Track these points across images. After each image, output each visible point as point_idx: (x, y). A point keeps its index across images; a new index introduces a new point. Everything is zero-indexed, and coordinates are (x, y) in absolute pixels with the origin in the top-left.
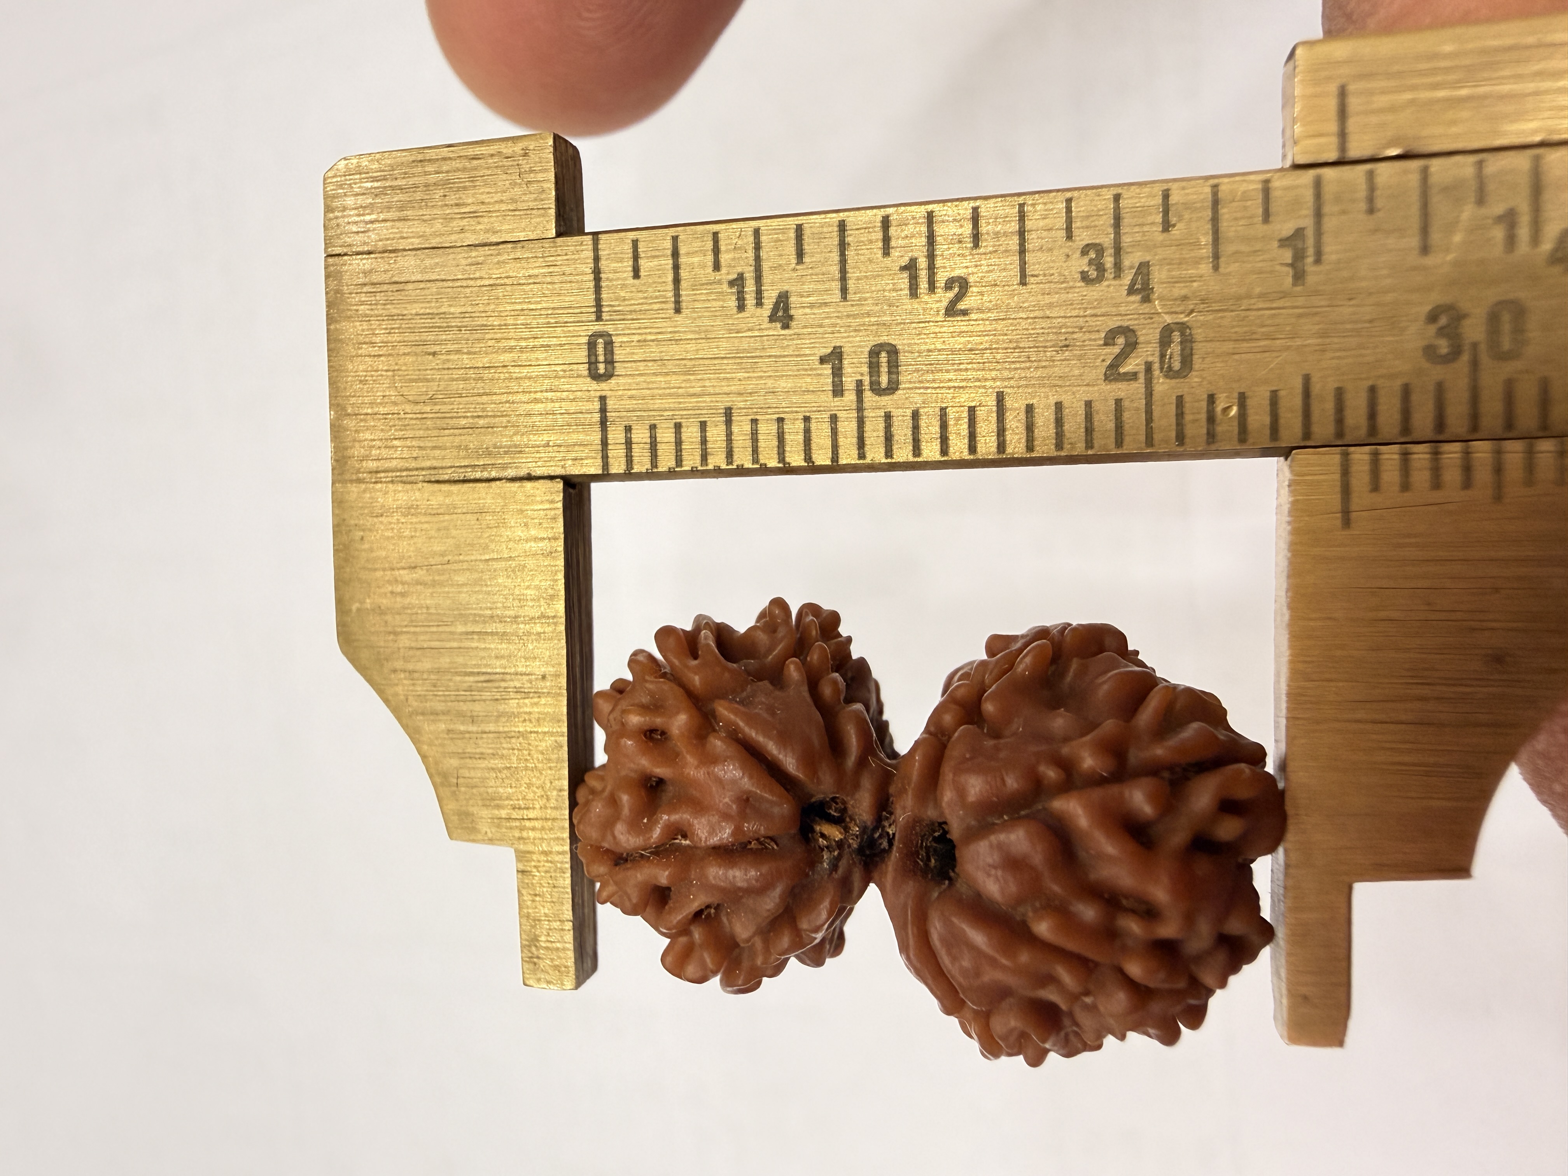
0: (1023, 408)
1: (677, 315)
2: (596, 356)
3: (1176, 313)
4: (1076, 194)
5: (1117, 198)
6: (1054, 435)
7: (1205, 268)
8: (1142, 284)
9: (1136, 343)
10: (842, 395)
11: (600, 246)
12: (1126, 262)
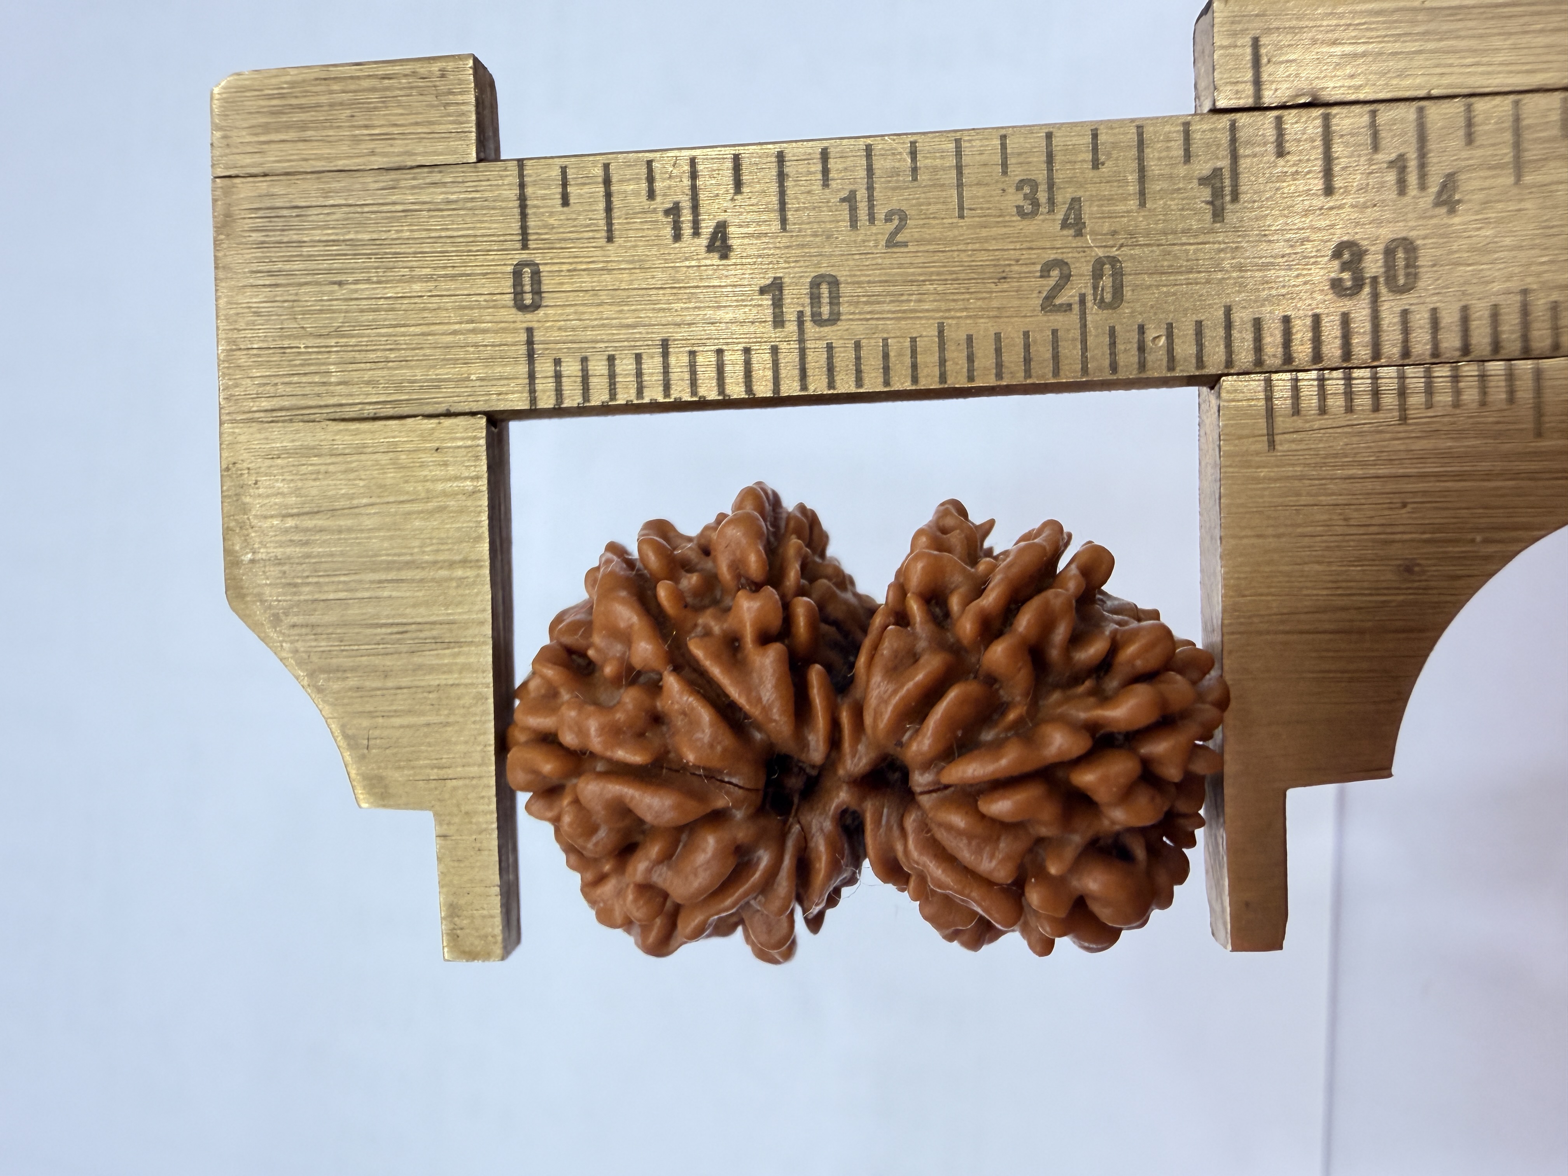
0: (964, 338)
1: (609, 244)
2: (522, 286)
3: (1105, 247)
4: (1009, 132)
5: (1049, 136)
6: (994, 366)
7: (1133, 204)
8: (1075, 219)
9: (1070, 275)
10: (783, 326)
11: (525, 172)
12: (1059, 198)
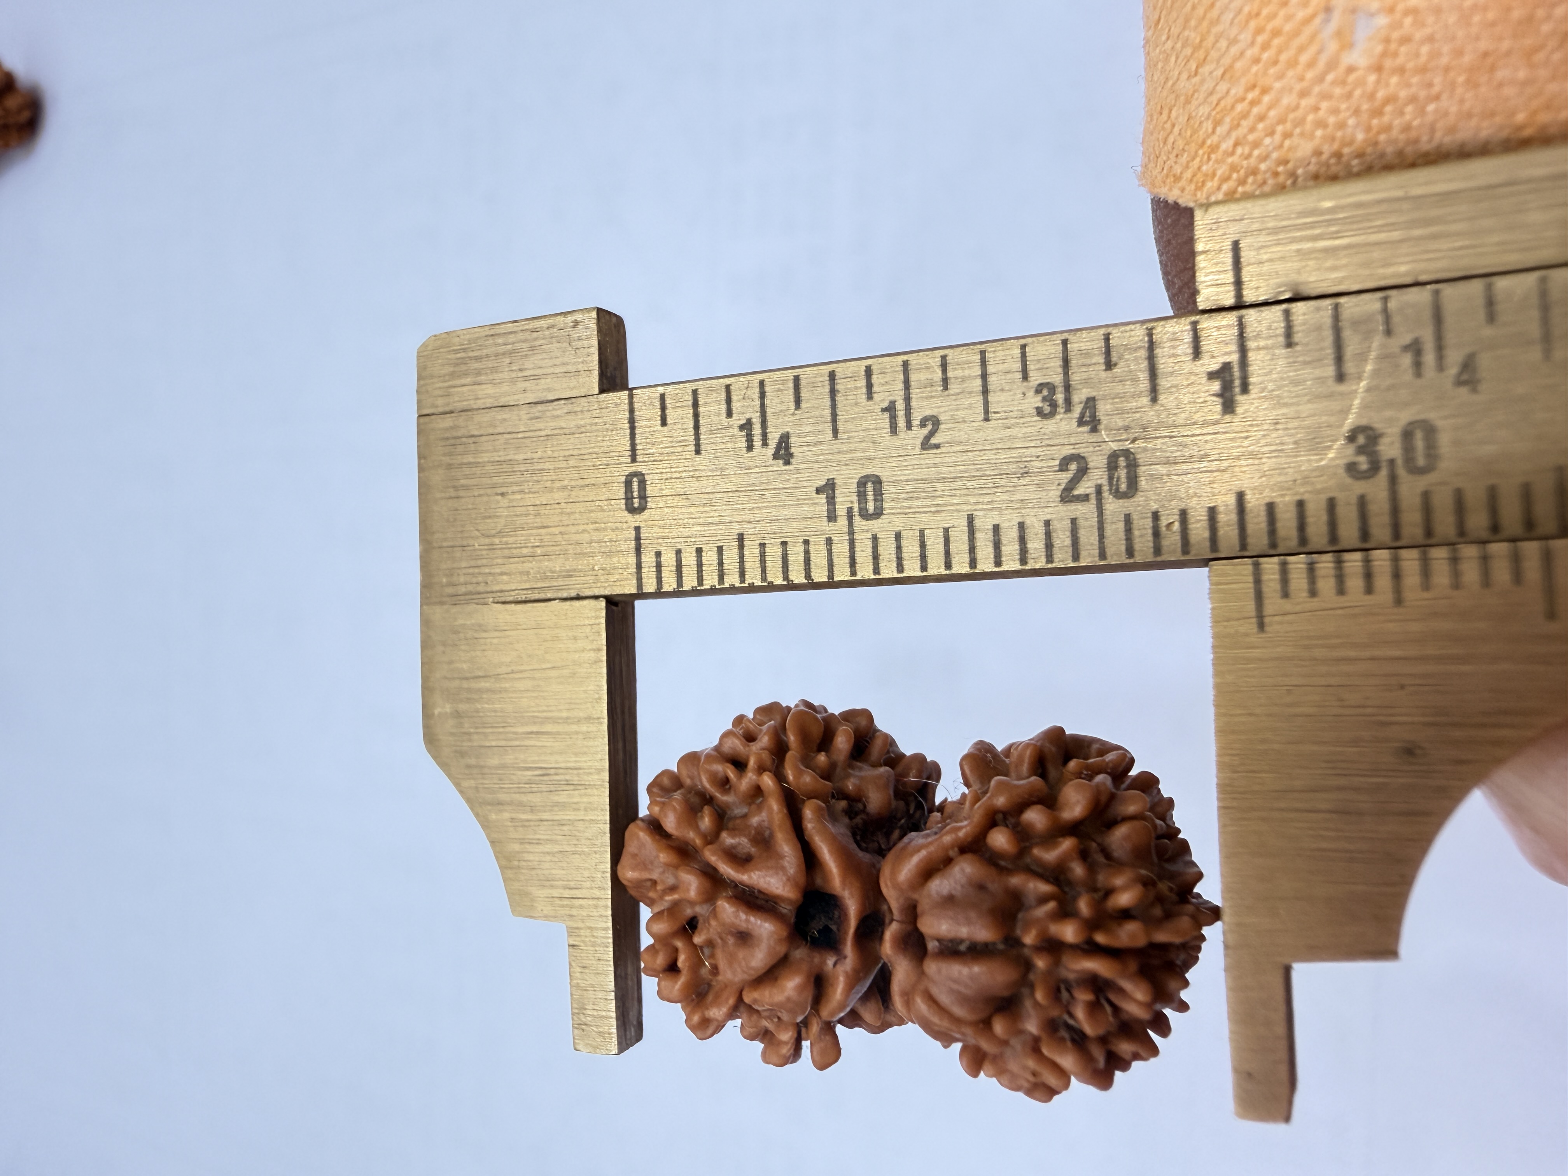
0: (991, 527)
1: (697, 456)
2: (632, 492)
3: (1120, 441)
4: (1029, 340)
5: (1065, 343)
6: (1018, 552)
7: (1145, 400)
8: (1090, 417)
9: (1087, 469)
10: (835, 521)
11: (635, 400)
12: (1075, 398)
